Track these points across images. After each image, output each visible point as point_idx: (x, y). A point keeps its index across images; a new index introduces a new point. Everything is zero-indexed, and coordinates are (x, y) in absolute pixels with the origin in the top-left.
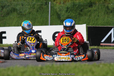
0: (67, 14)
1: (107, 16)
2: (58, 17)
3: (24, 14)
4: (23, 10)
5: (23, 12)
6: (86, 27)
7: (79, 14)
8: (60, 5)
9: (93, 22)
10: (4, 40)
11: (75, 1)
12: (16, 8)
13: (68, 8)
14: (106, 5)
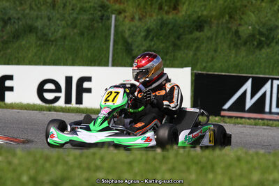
0: (147, 44)
1: (234, 52)
2: (126, 49)
3: (53, 39)
4: (49, 29)
5: (50, 34)
6: (192, 74)
7: (174, 45)
8: (132, 23)
9: (204, 64)
10: (7, 94)
11: (165, 17)
12: (36, 24)
13: (148, 31)
14: (234, 28)
